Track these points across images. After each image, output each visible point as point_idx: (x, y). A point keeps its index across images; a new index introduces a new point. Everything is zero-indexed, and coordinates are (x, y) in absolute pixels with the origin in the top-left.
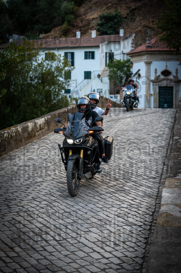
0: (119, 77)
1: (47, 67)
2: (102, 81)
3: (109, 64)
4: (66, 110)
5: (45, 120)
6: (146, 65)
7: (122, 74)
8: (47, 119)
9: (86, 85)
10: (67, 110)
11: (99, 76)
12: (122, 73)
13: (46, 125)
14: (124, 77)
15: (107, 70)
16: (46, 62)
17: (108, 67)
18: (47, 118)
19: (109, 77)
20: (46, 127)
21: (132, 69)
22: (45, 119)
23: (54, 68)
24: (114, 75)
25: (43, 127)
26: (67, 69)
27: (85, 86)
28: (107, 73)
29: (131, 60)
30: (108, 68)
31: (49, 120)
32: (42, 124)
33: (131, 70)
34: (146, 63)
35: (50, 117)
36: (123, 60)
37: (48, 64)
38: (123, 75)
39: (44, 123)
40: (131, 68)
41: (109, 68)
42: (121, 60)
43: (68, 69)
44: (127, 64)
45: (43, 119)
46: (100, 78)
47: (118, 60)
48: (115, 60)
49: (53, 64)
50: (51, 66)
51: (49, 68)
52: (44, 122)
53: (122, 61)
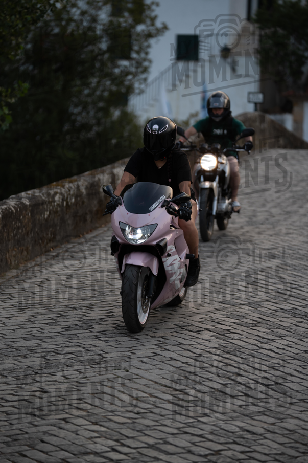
0: (293, 58)
1: (82, 21)
7: (302, 47)
16: (78, 8)
19: (259, 56)
23: (104, 25)
26: (143, 31)
37: (83, 13)
43: (146, 29)
49: (99, 13)
50: (94, 20)
51: (85, 24)
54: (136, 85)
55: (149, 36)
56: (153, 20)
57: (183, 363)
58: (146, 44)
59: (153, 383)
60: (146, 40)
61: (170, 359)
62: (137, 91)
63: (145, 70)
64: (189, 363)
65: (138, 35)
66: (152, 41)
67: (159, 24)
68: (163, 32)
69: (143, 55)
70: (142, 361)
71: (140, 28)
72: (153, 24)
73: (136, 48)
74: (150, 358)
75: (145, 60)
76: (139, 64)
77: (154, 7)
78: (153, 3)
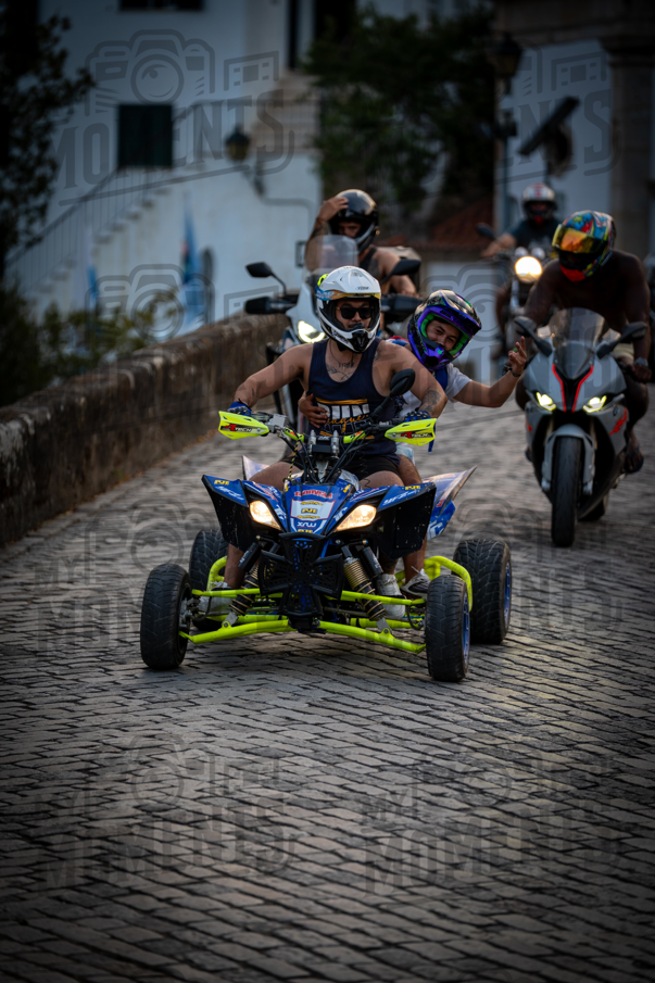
0: (403, 157)
2: (260, 188)
3: (316, 52)
4: (127, 381)
5: (24, 439)
6: (613, 65)
7: (422, 132)
8: (32, 431)
9: (136, 217)
10: (137, 376)
11: (239, 145)
12: (418, 122)
13: (30, 468)
14: (434, 157)
15: (301, 100)
17: (311, 70)
18: (36, 425)
19: (314, 152)
20: (30, 485)
21: (508, 91)
22: (25, 425)
24: (359, 138)
25: (16, 481)
26: (33, 89)
27: (120, 221)
28: (303, 121)
29: (499, 25)
30: (313, 79)
31: (45, 436)
32: (10, 460)
33: (505, 103)
34: (612, 51)
35: (49, 416)
36: (434, 18)
38: (431, 137)
39: (18, 454)
40: (501, 86)
41: (320, 84)
42: (412, 19)
43: (40, 87)
44: (460, 56)
45: (15, 426)
46: (251, 162)
47: (391, 20)
48: (368, 23)
52: (20, 445)
53: (423, 24)
54: (22, 224)
55: (49, 102)
56: (58, 62)
57: (160, 900)
58: (41, 122)
59: (86, 951)
60: (41, 113)
61: (127, 891)
62: (23, 238)
63: (42, 186)
64: (175, 901)
65: (23, 99)
66: (58, 115)
67: (71, 73)
68: (84, 92)
69: (34, 150)
70: (59, 899)
71: (26, 83)
72: (57, 75)
73: (18, 133)
74: (80, 891)
75: (40, 161)
76: (26, 172)
77: (57, 31)
78: (54, 21)
